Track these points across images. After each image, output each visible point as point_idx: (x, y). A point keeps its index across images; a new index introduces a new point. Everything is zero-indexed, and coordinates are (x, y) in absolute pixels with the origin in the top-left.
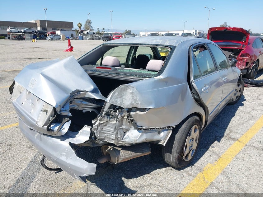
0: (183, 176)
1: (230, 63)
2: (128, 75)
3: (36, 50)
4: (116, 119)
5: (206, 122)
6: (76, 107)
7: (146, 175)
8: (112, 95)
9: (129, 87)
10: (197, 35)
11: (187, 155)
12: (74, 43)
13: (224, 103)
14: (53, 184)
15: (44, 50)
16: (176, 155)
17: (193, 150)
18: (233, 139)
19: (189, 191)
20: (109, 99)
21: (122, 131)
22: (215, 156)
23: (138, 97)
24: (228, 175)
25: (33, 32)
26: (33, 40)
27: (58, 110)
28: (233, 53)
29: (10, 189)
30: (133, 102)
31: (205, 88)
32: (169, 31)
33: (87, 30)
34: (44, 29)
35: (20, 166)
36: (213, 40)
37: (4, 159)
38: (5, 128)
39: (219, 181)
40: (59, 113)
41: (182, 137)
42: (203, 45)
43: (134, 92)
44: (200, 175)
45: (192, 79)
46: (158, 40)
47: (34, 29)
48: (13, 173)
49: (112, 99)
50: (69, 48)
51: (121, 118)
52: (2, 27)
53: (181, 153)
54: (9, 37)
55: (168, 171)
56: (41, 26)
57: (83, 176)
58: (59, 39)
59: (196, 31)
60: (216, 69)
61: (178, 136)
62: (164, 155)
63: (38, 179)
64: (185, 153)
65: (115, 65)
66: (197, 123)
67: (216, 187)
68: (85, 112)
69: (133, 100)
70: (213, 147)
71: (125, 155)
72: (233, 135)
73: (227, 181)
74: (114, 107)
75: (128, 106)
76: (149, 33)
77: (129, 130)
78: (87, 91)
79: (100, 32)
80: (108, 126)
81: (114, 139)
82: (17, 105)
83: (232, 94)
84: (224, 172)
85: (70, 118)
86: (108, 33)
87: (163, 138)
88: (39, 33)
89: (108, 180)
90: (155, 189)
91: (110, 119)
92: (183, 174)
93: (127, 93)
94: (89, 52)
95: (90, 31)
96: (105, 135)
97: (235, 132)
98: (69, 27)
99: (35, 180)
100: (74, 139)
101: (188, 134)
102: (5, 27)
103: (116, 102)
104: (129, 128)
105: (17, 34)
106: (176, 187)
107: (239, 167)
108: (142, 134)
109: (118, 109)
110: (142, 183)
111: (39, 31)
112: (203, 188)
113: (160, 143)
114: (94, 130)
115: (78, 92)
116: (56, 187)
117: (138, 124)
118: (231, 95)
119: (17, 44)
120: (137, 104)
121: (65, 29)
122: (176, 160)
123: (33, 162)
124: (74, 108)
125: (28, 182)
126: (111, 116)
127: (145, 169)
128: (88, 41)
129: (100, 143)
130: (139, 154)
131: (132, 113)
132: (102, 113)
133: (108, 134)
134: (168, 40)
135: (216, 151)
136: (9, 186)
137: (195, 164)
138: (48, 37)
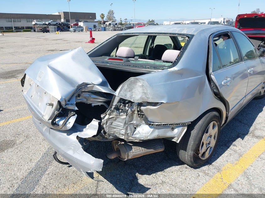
0: (199, 176)
1: (258, 53)
2: (140, 67)
3: (59, 41)
4: (125, 114)
5: (227, 118)
6: (85, 101)
7: (159, 173)
8: (121, 88)
9: (140, 80)
10: (226, 23)
11: (204, 153)
12: (95, 34)
13: (249, 97)
14: (64, 177)
15: (67, 42)
16: (191, 153)
17: (211, 148)
18: (258, 137)
19: (205, 192)
20: (118, 93)
21: (132, 126)
22: (236, 155)
23: (149, 91)
24: (250, 177)
25: (57, 24)
26: (57, 32)
27: (63, 103)
28: (264, 42)
29: (22, 180)
30: (144, 96)
31: (226, 81)
32: (194, 20)
33: (110, 20)
34: (68, 21)
35: (34, 158)
36: (241, 28)
37: (20, 150)
38: (23, 119)
39: (239, 182)
40: (64, 107)
41: (198, 134)
42: (227, 33)
43: (145, 85)
44: (218, 175)
45: (211, 71)
46: (175, 29)
47: (58, 22)
48: (27, 164)
49: (121, 92)
50: (91, 39)
51: (131, 112)
52: (28, 20)
53: (197, 150)
54: (35, 30)
55: (182, 169)
56: (65, 18)
57: (89, 172)
58: (82, 30)
59: (224, 19)
60: (241, 59)
61: (194, 132)
62: (179, 153)
63: (50, 172)
64: (202, 151)
65: (130, 56)
66: (216, 119)
67: (234, 189)
68: (94, 106)
69: (143, 94)
70: (235, 145)
71: (136, 151)
72: (258, 133)
73: (248, 183)
74: (123, 101)
75: (138, 100)
76: (173, 23)
77: (140, 126)
78: (94, 84)
79: (123, 23)
80: (118, 121)
81: (124, 134)
82: (27, 97)
83: (260, 88)
84: (245, 173)
85: (76, 112)
86: (131, 23)
87: (177, 134)
88: (62, 25)
89: (119, 176)
90: (168, 188)
91: (119, 114)
92: (199, 173)
93: (137, 86)
94: (103, 43)
95: (113, 22)
96: (115, 130)
97: (260, 129)
98: (91, 19)
99: (47, 173)
100: (82, 133)
101: (206, 130)
102: (30, 20)
103: (126, 95)
104: (140, 124)
105: (42, 27)
106: (190, 187)
107: (263, 168)
108: (153, 130)
109: (127, 103)
110: (154, 181)
111: (62, 23)
112: (220, 189)
113: (173, 140)
114: (103, 125)
115: (86, 85)
116: (67, 180)
117: (149, 119)
118: (258, 88)
119: (41, 36)
120: (147, 98)
121: (88, 21)
122: (191, 159)
123: (46, 154)
124: (83, 102)
125: (40, 174)
126: (121, 110)
127: (158, 166)
128: (110, 32)
129: (110, 138)
130: (151, 151)
131: (142, 108)
132: (111, 107)
133: (118, 129)
134: (186, 28)
135: (238, 149)
136: (22, 177)
137: (213, 163)
138: (71, 29)
